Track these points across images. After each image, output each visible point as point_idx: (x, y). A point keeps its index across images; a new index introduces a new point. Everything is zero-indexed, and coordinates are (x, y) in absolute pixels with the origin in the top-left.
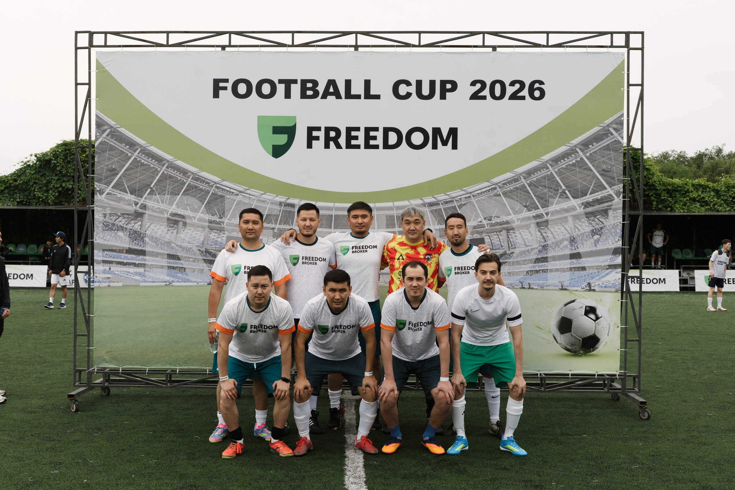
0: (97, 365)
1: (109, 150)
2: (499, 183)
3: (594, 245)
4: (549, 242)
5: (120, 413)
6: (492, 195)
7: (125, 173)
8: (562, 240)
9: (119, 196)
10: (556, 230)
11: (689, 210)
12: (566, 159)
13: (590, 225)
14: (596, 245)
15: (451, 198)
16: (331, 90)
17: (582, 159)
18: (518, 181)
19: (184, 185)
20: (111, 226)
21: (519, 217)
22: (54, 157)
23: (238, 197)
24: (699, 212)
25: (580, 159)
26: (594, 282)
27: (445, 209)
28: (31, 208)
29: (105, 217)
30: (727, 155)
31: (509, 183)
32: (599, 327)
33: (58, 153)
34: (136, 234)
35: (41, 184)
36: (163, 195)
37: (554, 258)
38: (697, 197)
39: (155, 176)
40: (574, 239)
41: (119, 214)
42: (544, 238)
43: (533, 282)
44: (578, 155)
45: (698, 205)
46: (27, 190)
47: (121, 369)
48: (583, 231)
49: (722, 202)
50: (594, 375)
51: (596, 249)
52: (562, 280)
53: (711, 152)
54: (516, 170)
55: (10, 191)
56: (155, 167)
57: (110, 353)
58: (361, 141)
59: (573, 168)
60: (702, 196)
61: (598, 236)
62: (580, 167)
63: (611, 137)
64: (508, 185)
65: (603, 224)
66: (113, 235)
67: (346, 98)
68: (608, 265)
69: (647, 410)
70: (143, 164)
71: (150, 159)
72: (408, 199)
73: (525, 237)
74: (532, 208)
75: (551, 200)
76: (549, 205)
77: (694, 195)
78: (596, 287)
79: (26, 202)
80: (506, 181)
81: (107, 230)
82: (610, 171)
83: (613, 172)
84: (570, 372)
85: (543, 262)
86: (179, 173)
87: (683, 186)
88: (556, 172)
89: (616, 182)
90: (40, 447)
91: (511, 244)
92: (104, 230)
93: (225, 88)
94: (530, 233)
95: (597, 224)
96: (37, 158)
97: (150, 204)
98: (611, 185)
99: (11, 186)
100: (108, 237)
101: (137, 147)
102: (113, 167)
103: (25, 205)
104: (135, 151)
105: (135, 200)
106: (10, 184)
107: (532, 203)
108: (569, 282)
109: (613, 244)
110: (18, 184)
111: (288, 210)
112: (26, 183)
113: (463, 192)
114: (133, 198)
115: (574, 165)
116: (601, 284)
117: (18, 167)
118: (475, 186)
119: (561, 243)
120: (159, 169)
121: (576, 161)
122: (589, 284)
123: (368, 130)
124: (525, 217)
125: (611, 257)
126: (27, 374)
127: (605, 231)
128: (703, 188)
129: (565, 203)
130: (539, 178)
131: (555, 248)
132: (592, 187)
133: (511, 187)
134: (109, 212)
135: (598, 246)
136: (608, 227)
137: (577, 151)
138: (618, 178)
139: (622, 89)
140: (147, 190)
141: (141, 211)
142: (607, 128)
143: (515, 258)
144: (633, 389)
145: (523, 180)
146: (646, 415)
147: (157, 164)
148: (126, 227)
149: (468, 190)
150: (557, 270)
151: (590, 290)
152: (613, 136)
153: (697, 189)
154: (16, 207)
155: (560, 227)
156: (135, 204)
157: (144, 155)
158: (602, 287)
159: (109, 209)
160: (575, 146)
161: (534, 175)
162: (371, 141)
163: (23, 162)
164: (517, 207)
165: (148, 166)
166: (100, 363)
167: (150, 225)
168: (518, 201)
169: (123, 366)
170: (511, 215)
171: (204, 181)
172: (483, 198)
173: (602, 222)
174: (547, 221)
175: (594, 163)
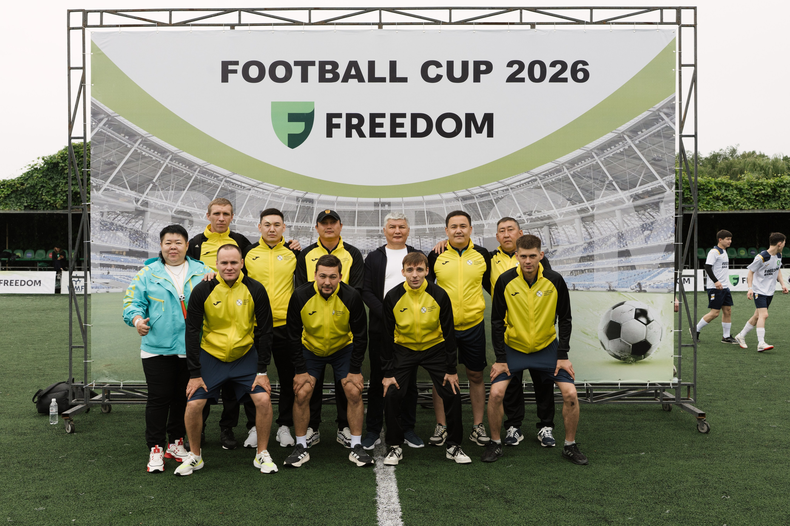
0: (96, 380)
1: (107, 141)
2: (540, 174)
3: (644, 242)
4: (594, 239)
5: (121, 433)
6: (532, 187)
7: (125, 166)
8: (610, 236)
9: (118, 192)
10: (602, 225)
11: (712, 208)
12: (613, 147)
13: (640, 220)
14: (646, 242)
15: (487, 191)
16: (353, 72)
17: (630, 147)
18: (560, 171)
19: (190, 180)
20: (109, 225)
21: (562, 212)
22: (62, 160)
23: (251, 192)
24: (722, 210)
25: (629, 147)
26: (645, 282)
27: (480, 203)
28: (39, 212)
29: (102, 215)
30: (741, 155)
31: (551, 173)
32: (651, 332)
33: (66, 155)
34: (137, 234)
35: (49, 188)
36: (166, 190)
37: (601, 257)
38: (720, 195)
39: (158, 169)
40: (622, 235)
41: (118, 212)
42: (589, 234)
43: (578, 283)
44: (626, 143)
45: (721, 203)
46: (34, 194)
47: (122, 384)
48: (632, 226)
49: (745, 200)
50: (646, 384)
51: (646, 246)
52: (609, 281)
53: (725, 152)
54: (558, 160)
55: (17, 195)
56: (158, 159)
57: (109, 367)
58: (386, 129)
59: (621, 157)
60: (725, 194)
61: (648, 232)
62: (629, 156)
63: (662, 122)
64: (549, 176)
65: (654, 218)
66: (111, 235)
67: (370, 81)
68: (660, 264)
69: (705, 422)
70: (144, 157)
71: (152, 151)
72: (439, 193)
73: (568, 233)
74: (576, 201)
75: (596, 192)
76: (595, 197)
77: (718, 193)
78: (647, 288)
79: (34, 206)
80: (548, 172)
81: (105, 230)
82: (661, 160)
83: (665, 161)
84: (620, 382)
85: (589, 260)
86: (184, 165)
87: (706, 184)
88: (602, 162)
89: (668, 172)
90: (26, 477)
91: (554, 241)
92: (102, 230)
93: (235, 71)
94: (574, 228)
95: (647, 218)
96: (45, 161)
97: (152, 200)
98: (662, 175)
99: (18, 190)
100: (106, 238)
101: (137, 137)
102: (111, 160)
103: (33, 209)
104: (135, 142)
105: (135, 196)
106: (17, 188)
107: (576, 196)
108: (617, 282)
109: (665, 240)
110: (26, 188)
111: (306, 206)
112: (33, 187)
113: (500, 185)
114: (133, 194)
115: (621, 153)
116: (652, 285)
117: (26, 170)
118: (513, 178)
119: (608, 240)
120: (162, 162)
121: (624, 149)
122: (639, 285)
123: (394, 116)
124: (569, 212)
125: (663, 254)
126: (22, 388)
127: (656, 226)
128: (726, 187)
129: (612, 196)
130: (583, 168)
131: (602, 245)
132: (641, 178)
133: (553, 178)
134: (107, 210)
135: (649, 242)
136: (659, 221)
137: (625, 139)
138: (670, 168)
139: (673, 70)
140: (149, 185)
141: (142, 208)
142: (657, 113)
143: (557, 257)
144: (688, 399)
145: (566, 170)
146: (706, 428)
147: (160, 156)
148: (126, 226)
149: (505, 182)
150: (604, 269)
151: (640, 291)
152: (664, 122)
153: (720, 187)
154: (23, 212)
155: (606, 222)
156: (136, 201)
157: (145, 147)
158: (653, 287)
159: (107, 206)
160: (623, 133)
161: (578, 164)
162: (397, 129)
163: (30, 165)
164: (560, 200)
165: (149, 159)
166: (98, 378)
167: (153, 224)
168: (560, 194)
169: (124, 380)
170: (553, 209)
171: (212, 175)
172: (522, 190)
173: (653, 216)
174: (592, 216)
175: (644, 151)
